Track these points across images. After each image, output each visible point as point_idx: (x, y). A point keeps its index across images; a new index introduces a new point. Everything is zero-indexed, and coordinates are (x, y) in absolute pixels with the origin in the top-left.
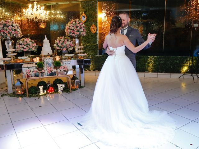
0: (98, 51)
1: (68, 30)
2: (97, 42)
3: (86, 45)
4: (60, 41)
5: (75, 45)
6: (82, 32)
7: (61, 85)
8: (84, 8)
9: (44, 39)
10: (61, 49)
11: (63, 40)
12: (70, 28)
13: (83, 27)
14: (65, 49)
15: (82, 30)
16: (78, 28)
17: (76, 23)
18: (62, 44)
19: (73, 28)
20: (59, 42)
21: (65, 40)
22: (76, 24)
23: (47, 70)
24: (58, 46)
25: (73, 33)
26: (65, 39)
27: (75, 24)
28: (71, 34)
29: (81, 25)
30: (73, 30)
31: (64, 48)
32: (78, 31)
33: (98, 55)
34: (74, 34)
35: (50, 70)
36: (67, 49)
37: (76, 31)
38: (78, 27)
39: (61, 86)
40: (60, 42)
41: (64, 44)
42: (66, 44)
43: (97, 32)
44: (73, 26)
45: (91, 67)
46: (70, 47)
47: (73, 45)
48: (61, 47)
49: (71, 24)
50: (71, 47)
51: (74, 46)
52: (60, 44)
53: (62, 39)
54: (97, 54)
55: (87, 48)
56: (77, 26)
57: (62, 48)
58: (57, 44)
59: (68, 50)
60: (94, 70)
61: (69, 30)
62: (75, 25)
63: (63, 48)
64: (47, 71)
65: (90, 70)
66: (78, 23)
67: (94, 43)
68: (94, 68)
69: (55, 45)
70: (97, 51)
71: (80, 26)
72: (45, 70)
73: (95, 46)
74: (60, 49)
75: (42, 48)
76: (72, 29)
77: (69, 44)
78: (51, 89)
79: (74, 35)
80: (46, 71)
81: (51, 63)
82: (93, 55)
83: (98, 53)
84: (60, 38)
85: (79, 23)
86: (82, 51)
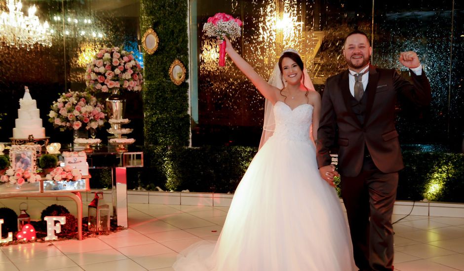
0: (190, 136)
1: (89, 75)
2: (187, 110)
3: (158, 118)
4: (65, 103)
5: (112, 114)
6: (128, 80)
7: (55, 218)
8: (151, 12)
9: (22, 97)
10: (68, 124)
11: (73, 100)
12: (96, 69)
13: (132, 68)
14: (78, 125)
15: (127, 75)
16: (117, 71)
17: (112, 55)
18: (69, 111)
19: (102, 70)
20: (62, 105)
21: (78, 101)
22: (111, 60)
23: (14, 175)
24: (59, 116)
25: (103, 84)
26: (79, 98)
27: (108, 59)
28: (99, 86)
29: (125, 63)
30: (104, 75)
31: (75, 123)
32: (116, 78)
33: (190, 146)
34: (104, 87)
35: (23, 177)
36: (84, 125)
37: (109, 77)
38: (116, 67)
39: (56, 222)
40: (64, 106)
41: (76, 113)
42: (81, 113)
43: (188, 81)
44: (104, 65)
45: (169, 179)
46: (91, 121)
47: (103, 115)
48: (66, 120)
49: (100, 59)
50: (95, 120)
51: (107, 118)
52: (64, 112)
53: (70, 99)
54: (187, 144)
55: (160, 125)
56: (114, 64)
57: (69, 121)
58: (58, 111)
59: (87, 128)
60: (179, 189)
61: (93, 76)
62: (108, 63)
63: (73, 121)
64: (15, 177)
65: (165, 189)
66: (116, 56)
67: (180, 112)
68: (178, 184)
69: (52, 114)
70: (188, 136)
71: (123, 64)
72: (9, 176)
73: (182, 119)
74: (64, 124)
75: (16, 120)
76: (98, 74)
77: (90, 113)
78: (28, 230)
79: (105, 89)
80: (11, 178)
81: (29, 159)
82: (174, 146)
83: (190, 141)
84: (68, 94)
85: (122, 56)
86: (126, 131)
